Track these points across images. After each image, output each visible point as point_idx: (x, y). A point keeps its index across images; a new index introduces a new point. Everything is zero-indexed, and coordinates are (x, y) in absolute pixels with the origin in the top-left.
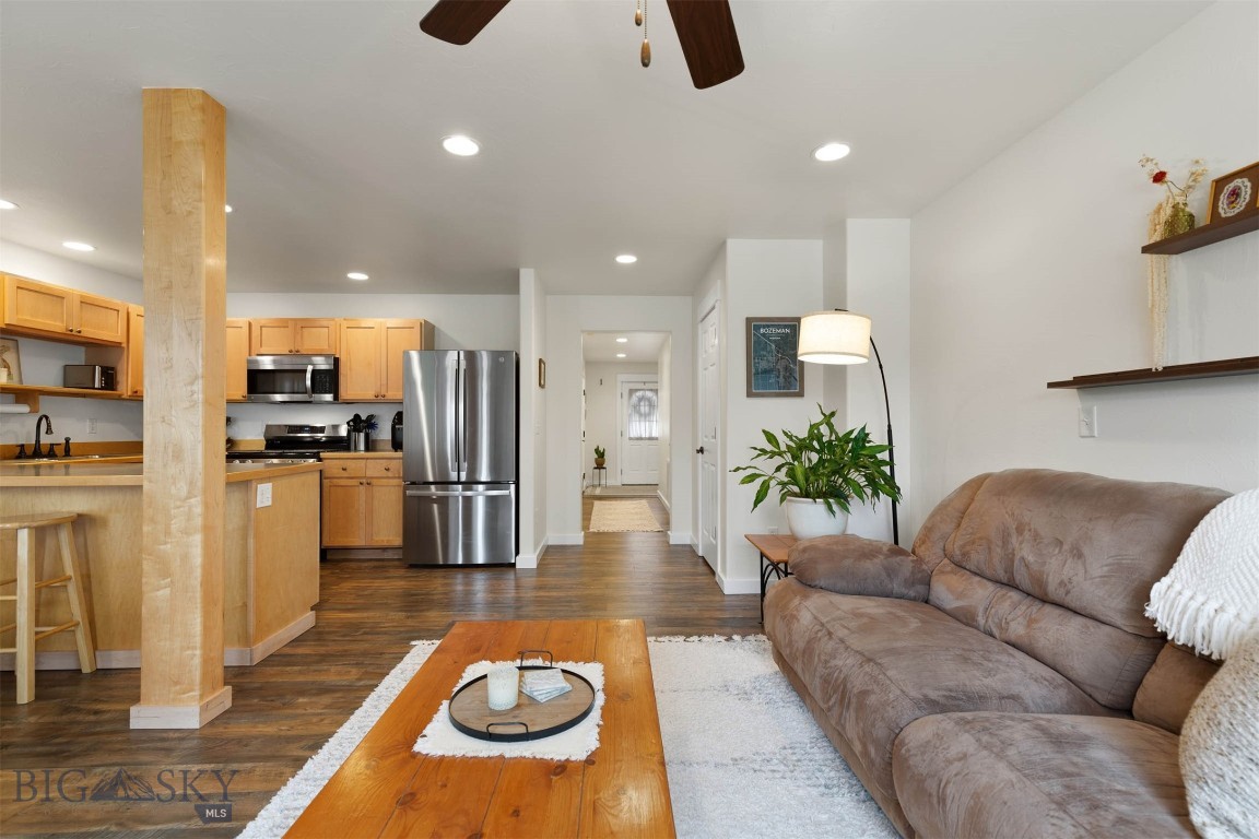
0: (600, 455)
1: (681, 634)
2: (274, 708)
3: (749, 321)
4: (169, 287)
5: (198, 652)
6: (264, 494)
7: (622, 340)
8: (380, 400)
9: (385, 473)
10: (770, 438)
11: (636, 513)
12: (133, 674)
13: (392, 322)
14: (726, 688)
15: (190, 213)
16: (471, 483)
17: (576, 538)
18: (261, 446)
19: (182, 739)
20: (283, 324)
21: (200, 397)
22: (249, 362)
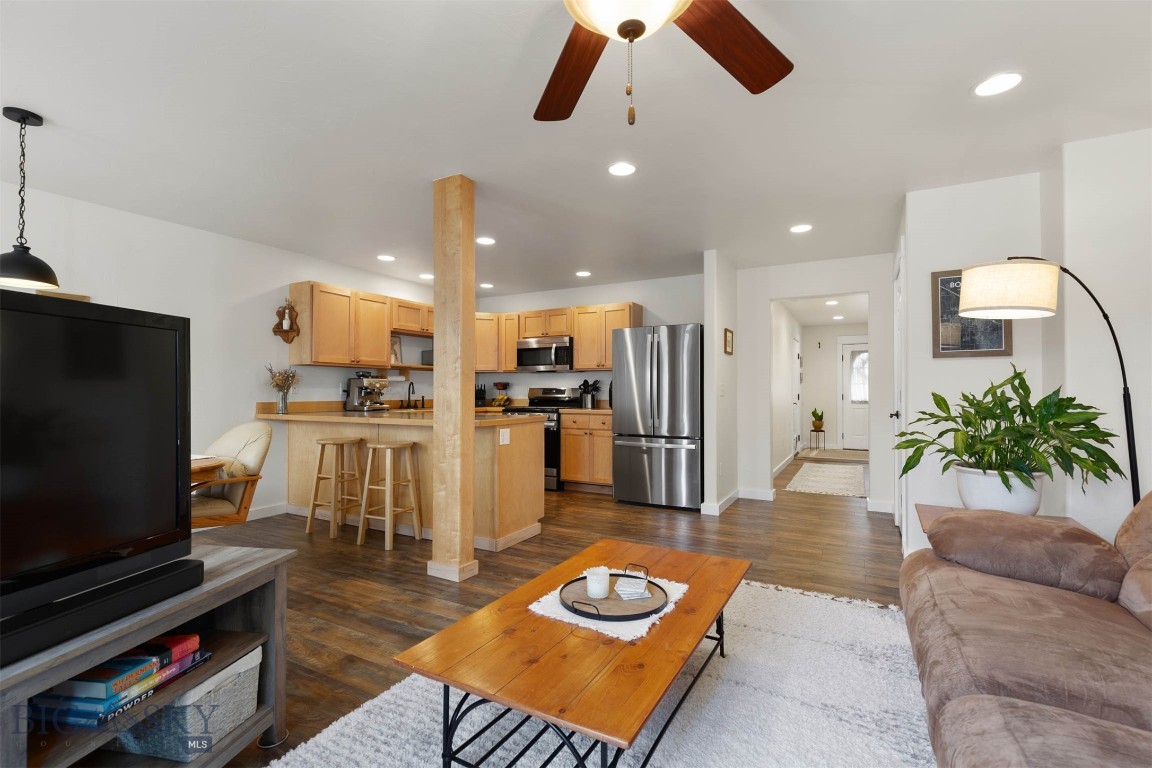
0: (818, 419)
1: (831, 592)
2: (500, 580)
3: (935, 276)
4: (445, 303)
5: (458, 534)
6: (505, 436)
7: (832, 303)
8: (600, 369)
9: (602, 426)
10: (940, 402)
11: (845, 478)
12: (427, 543)
13: (610, 306)
14: (852, 647)
15: (454, 254)
16: (673, 437)
17: (767, 494)
18: (526, 404)
19: (449, 586)
20: (539, 314)
21: (459, 371)
22: (518, 343)
